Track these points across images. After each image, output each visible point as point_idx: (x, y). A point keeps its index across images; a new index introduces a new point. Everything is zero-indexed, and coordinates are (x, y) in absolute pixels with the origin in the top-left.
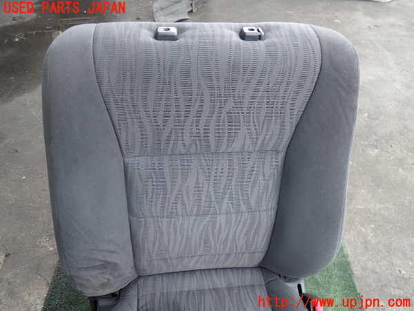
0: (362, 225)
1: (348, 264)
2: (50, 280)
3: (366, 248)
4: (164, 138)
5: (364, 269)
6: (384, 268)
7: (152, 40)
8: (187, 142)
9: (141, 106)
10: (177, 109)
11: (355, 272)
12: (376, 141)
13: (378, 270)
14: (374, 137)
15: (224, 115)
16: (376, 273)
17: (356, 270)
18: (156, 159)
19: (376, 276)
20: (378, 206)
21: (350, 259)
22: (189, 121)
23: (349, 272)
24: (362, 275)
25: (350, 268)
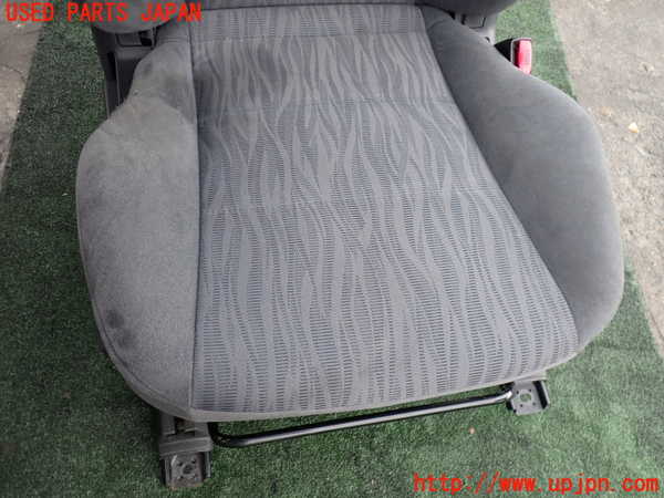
3: (593, 32)
5: (587, 63)
6: (620, 62)
11: (570, 68)
13: (609, 64)
16: (606, 69)
17: (574, 64)
19: (605, 74)
23: (562, 67)
24: (581, 71)
25: (563, 61)
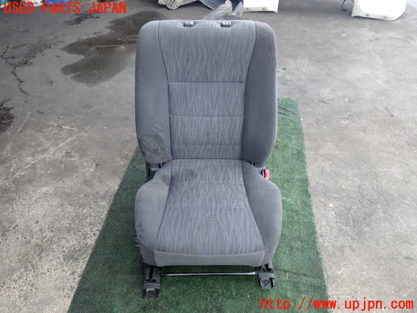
0: (323, 162)
1: (307, 180)
2: (122, 177)
3: (322, 173)
4: (187, 72)
5: (317, 183)
6: (331, 184)
7: (183, 27)
8: (197, 74)
9: (176, 55)
10: (192, 57)
12: (350, 115)
13: (326, 184)
14: (349, 113)
15: (213, 61)
17: (312, 183)
18: (183, 83)
19: (324, 187)
20: (338, 152)
21: (309, 178)
22: (197, 64)
24: (314, 186)
